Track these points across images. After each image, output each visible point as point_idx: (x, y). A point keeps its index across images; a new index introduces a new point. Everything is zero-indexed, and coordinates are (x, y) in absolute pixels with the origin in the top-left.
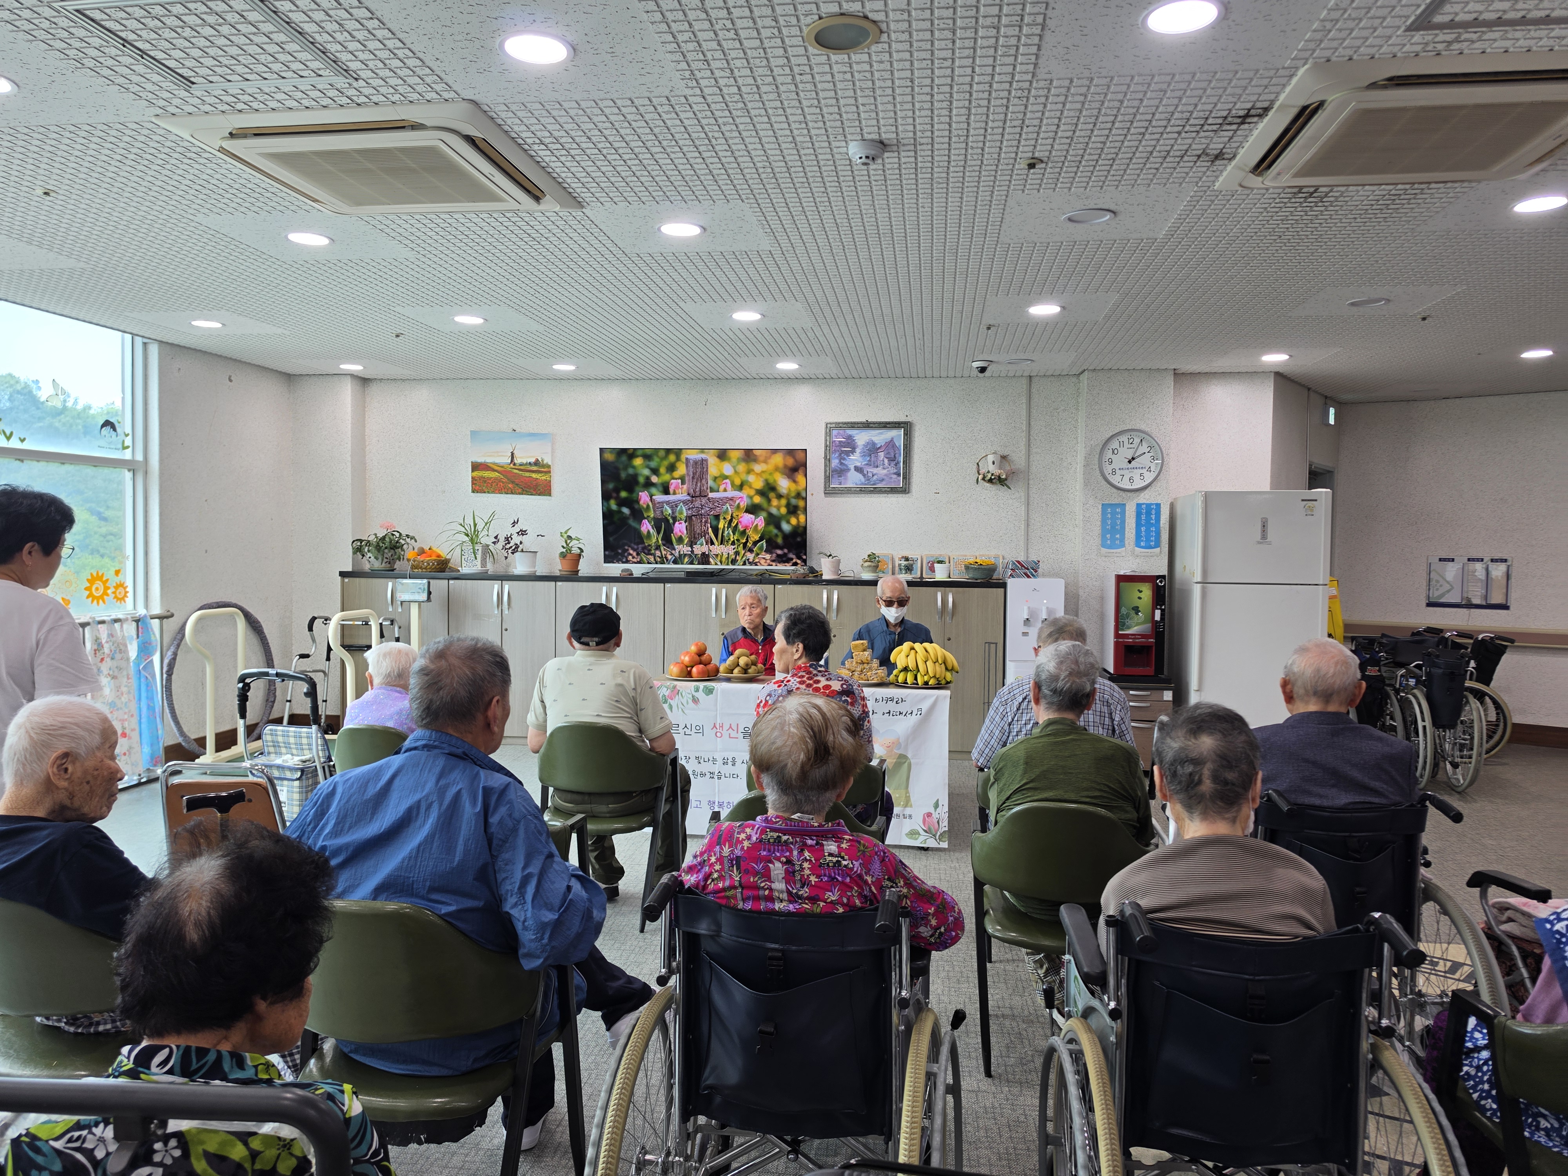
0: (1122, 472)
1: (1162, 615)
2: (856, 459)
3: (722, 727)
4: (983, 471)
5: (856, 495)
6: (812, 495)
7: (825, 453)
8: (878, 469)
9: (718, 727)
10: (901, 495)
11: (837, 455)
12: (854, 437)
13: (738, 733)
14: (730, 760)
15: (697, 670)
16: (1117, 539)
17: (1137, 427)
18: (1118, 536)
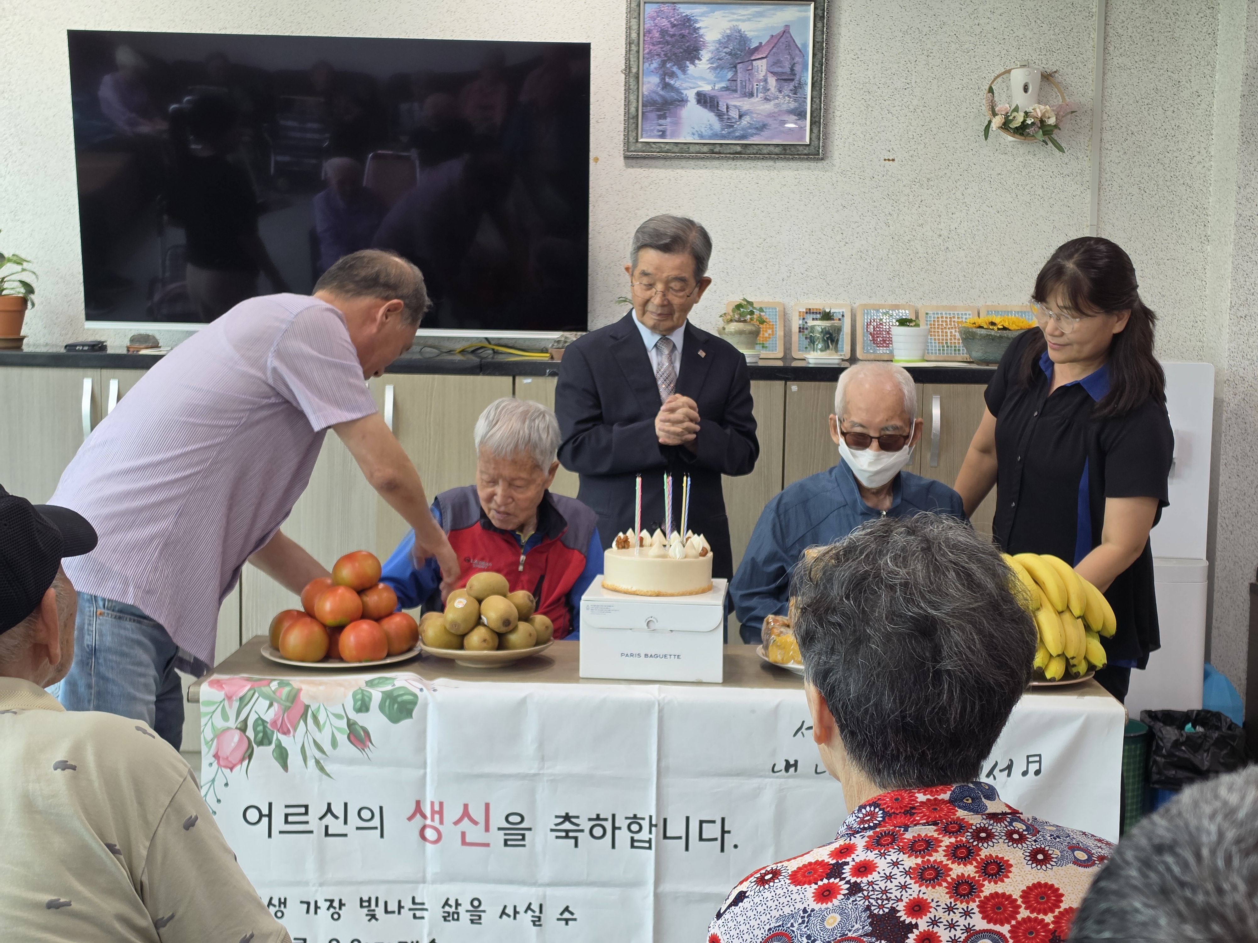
2: (701, 76)
3: (441, 813)
4: (1002, 106)
5: (701, 163)
6: (596, 160)
7: (628, 60)
8: (753, 100)
9: (428, 813)
10: (806, 164)
11: (655, 65)
12: (696, 21)
13: (487, 829)
14: (466, 905)
15: (357, 637)
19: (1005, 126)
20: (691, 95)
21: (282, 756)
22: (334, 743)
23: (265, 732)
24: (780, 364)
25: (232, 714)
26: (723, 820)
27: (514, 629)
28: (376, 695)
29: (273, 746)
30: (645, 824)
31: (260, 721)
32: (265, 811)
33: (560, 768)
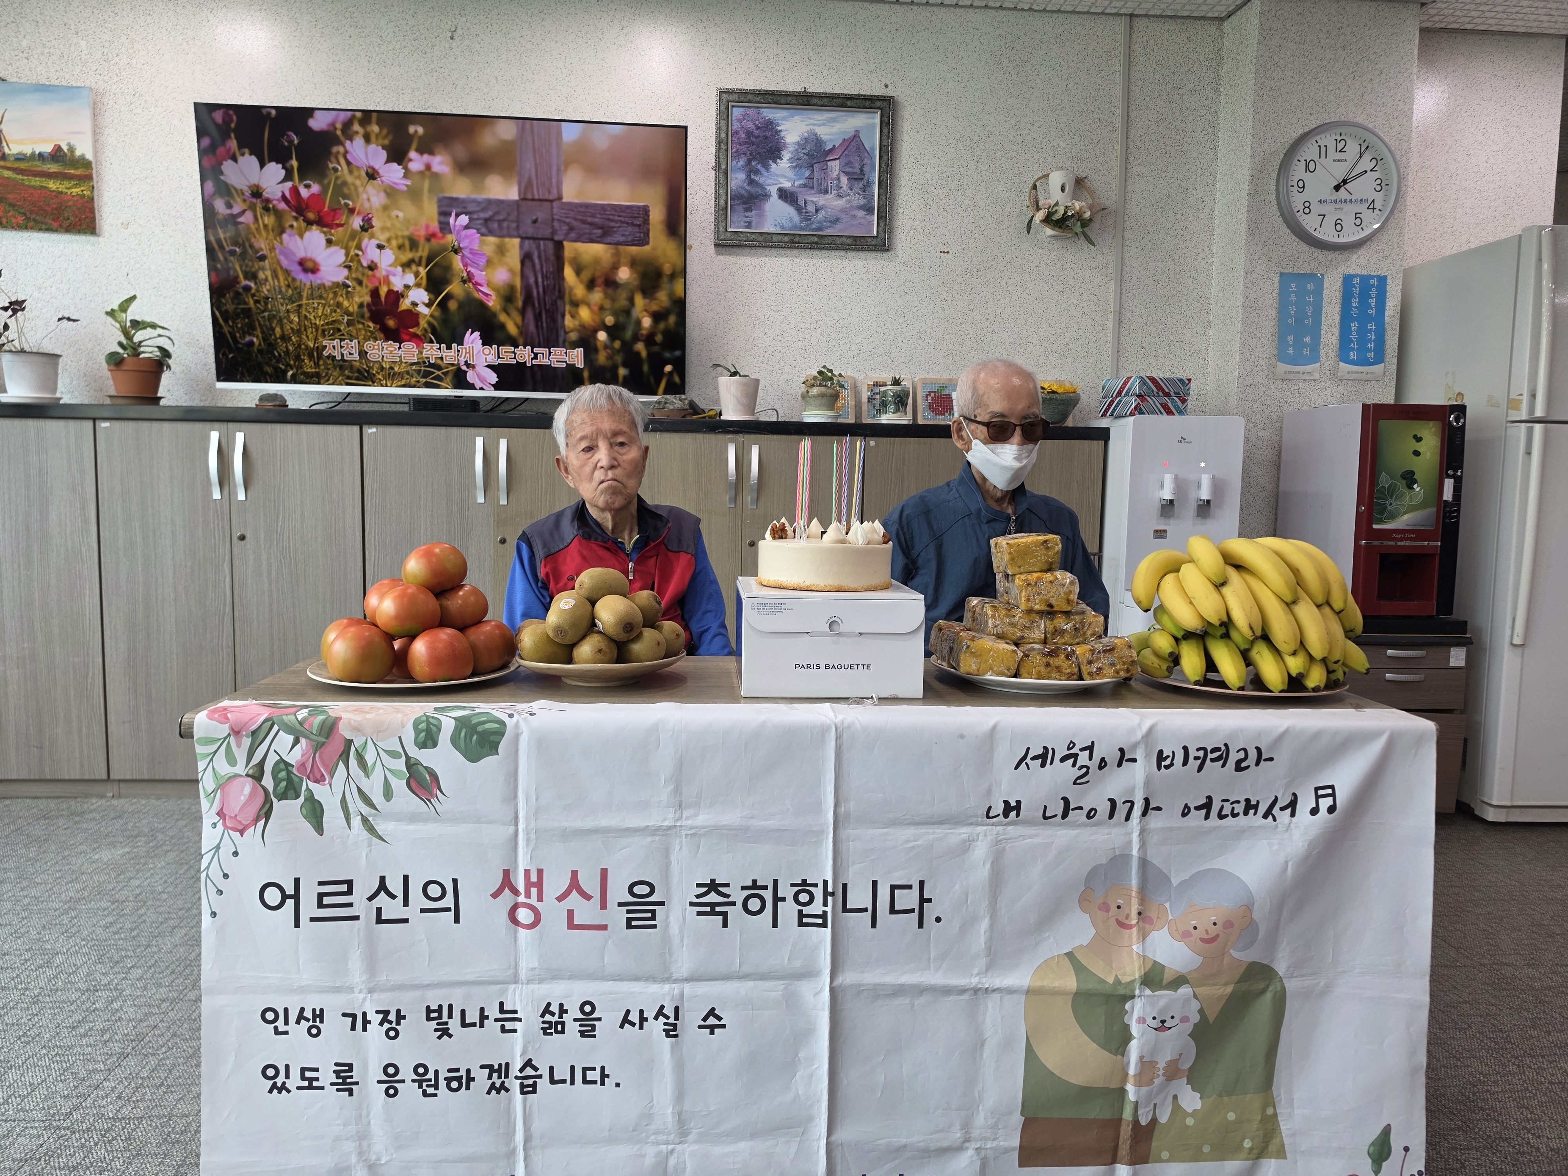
0: (1323, 209)
1: (1457, 489)
2: (782, 174)
3: (539, 885)
4: (1045, 202)
5: (783, 251)
6: (690, 247)
7: (717, 157)
8: (828, 196)
9: (521, 887)
10: (873, 254)
11: (742, 163)
12: (778, 125)
13: (604, 905)
14: (574, 1012)
15: (431, 648)
16: (1305, 345)
17: (1351, 117)
18: (1307, 339)
19: (1046, 220)
20: (773, 190)
21: (315, 813)
22: (388, 793)
23: (289, 780)
24: (852, 422)
25: (241, 755)
26: (922, 884)
27: (639, 636)
28: (448, 725)
29: (302, 799)
30: (818, 893)
31: (282, 765)
32: (290, 891)
33: (703, 819)
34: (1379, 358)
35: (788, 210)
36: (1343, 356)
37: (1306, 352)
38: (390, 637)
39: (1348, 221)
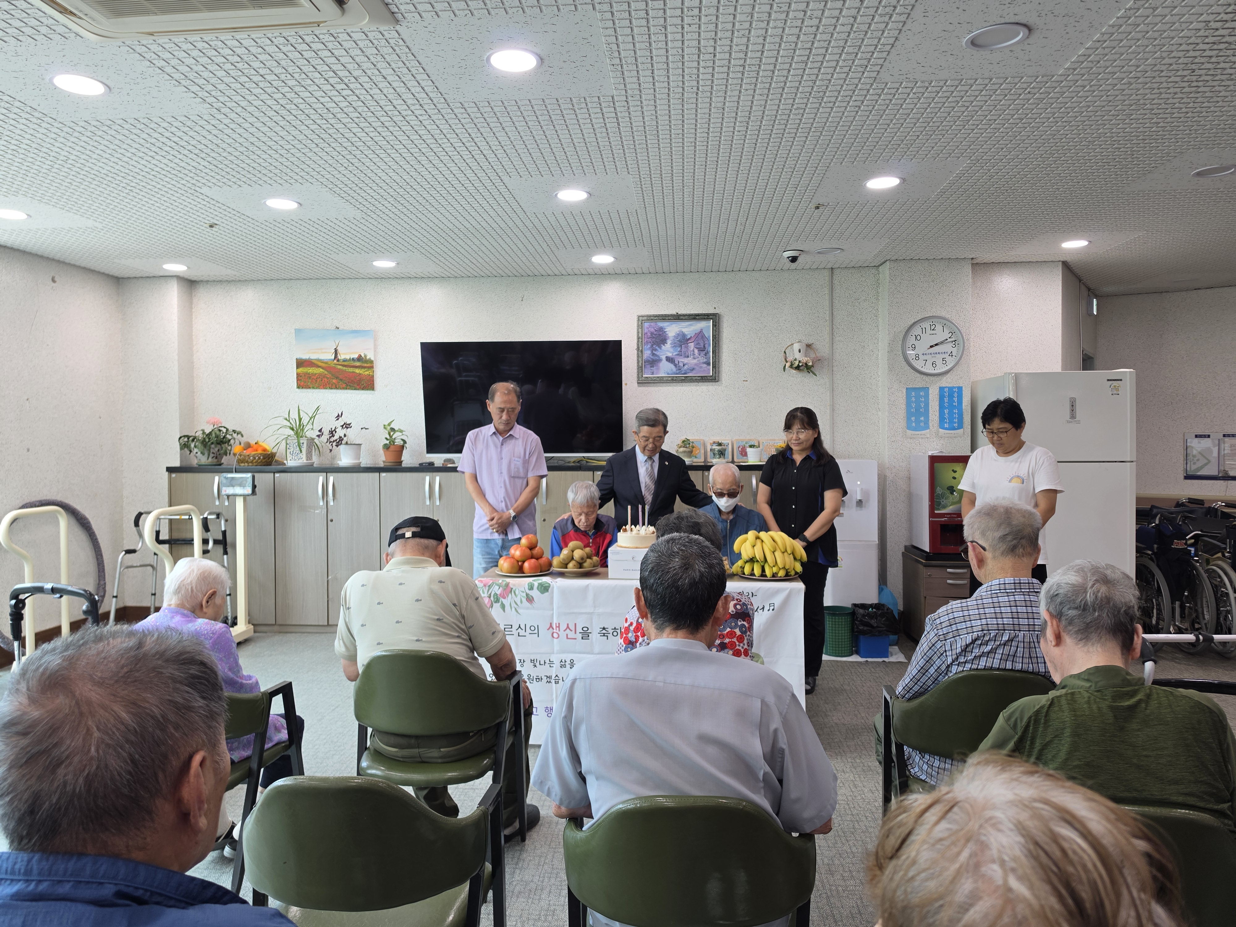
0: (925, 357)
2: (667, 350)
3: (559, 627)
4: (790, 358)
5: (668, 384)
6: (626, 384)
7: (638, 345)
8: (689, 359)
9: (554, 627)
10: (711, 383)
11: (649, 346)
12: (665, 329)
13: (575, 633)
14: (568, 662)
15: (529, 565)
16: (921, 421)
17: (938, 314)
18: (922, 418)
19: (791, 366)
20: (664, 358)
21: (503, 607)
22: (521, 602)
23: (497, 599)
24: (703, 464)
25: (486, 592)
27: (585, 561)
28: (536, 584)
29: (500, 604)
31: (496, 594)
33: (601, 610)
34: (960, 426)
35: (671, 366)
36: (941, 426)
37: (922, 424)
38: (518, 561)
39: (939, 362)
